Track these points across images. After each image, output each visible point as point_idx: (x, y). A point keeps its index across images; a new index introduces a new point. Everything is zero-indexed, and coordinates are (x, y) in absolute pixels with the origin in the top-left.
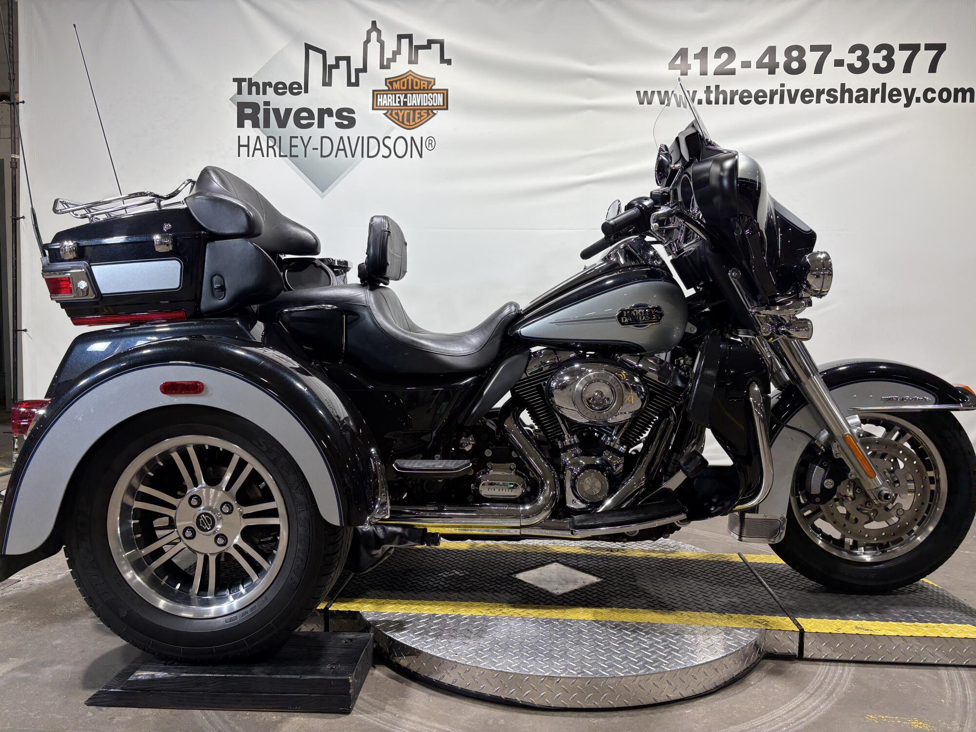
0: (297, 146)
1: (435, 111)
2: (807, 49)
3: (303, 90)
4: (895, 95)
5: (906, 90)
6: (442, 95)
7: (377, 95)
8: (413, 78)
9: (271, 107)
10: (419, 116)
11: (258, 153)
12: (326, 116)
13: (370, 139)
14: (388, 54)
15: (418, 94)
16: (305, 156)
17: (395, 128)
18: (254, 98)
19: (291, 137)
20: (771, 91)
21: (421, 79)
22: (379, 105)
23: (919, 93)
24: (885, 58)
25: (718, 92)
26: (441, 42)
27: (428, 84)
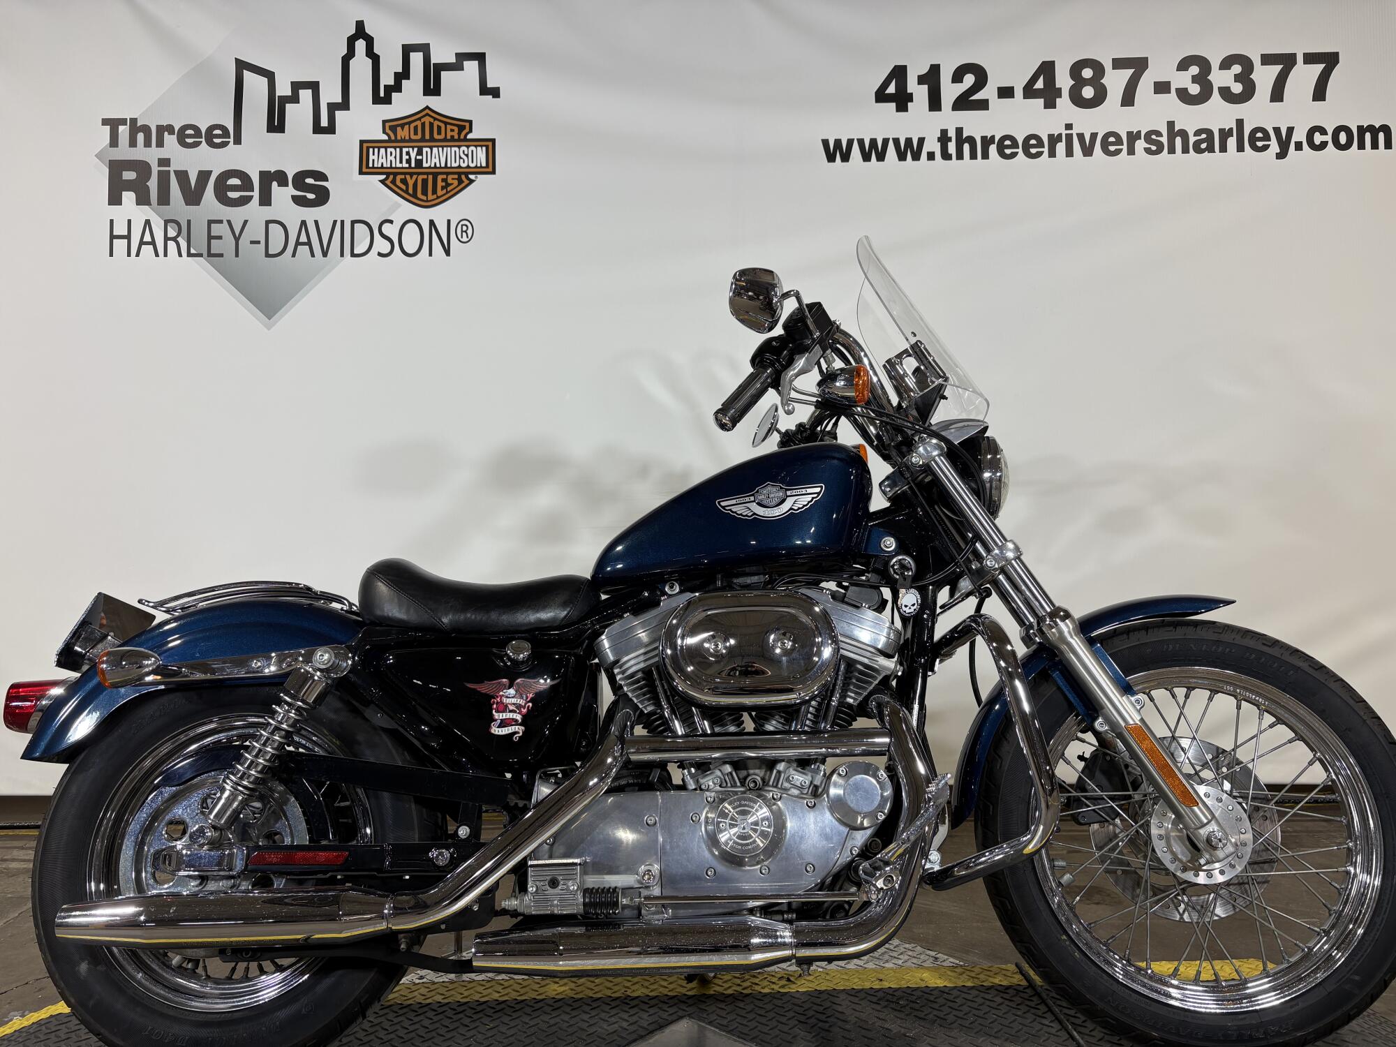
0: (220, 238)
1: (472, 177)
2: (1108, 65)
3: (231, 140)
4: (1260, 139)
5: (1277, 131)
6: (484, 148)
7: (368, 149)
8: (432, 120)
9: (172, 169)
10: (444, 184)
11: (148, 249)
12: (275, 184)
13: (356, 225)
14: (387, 79)
15: (443, 147)
16: (237, 255)
17: (399, 206)
18: (140, 153)
19: (210, 222)
20: (1051, 137)
21: (447, 120)
22: (371, 165)
23: (1300, 135)
24: (1237, 78)
25: (961, 140)
26: (480, 58)
27: (459, 131)
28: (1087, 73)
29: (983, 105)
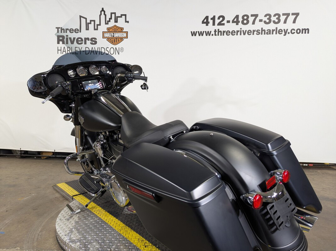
0: (77, 50)
1: (123, 39)
2: (250, 16)
3: (79, 32)
4: (281, 32)
6: (126, 33)
7: (104, 33)
8: (116, 28)
9: (68, 37)
10: (118, 40)
11: (64, 53)
12: (87, 40)
13: (102, 48)
14: (108, 19)
15: (118, 33)
17: (110, 45)
18: (63, 34)
19: (75, 47)
20: (237, 31)
21: (119, 28)
22: (105, 37)
23: (289, 31)
24: (277, 19)
25: (219, 31)
26: (125, 15)
27: (121, 30)
28: (245, 18)
29: (224, 24)
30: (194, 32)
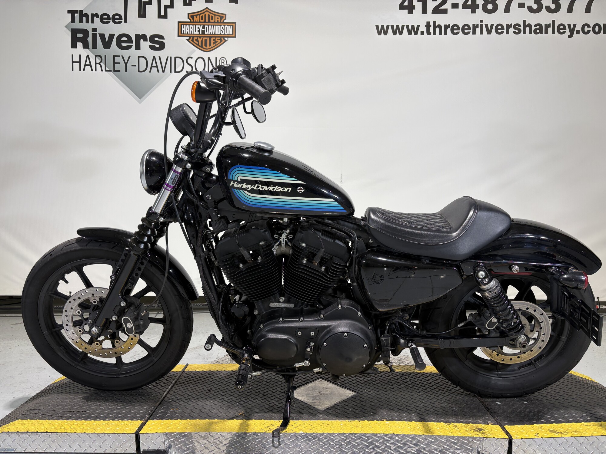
0: (119, 63)
1: (226, 39)
3: (123, 20)
4: (562, 29)
5: (569, 25)
6: (231, 26)
7: (181, 25)
8: (209, 14)
9: (98, 33)
10: (214, 42)
11: (88, 68)
12: (142, 40)
13: (177, 59)
15: (214, 25)
16: (126, 71)
18: (84, 26)
19: (114, 56)
20: (474, 25)
21: (216, 14)
22: (183, 33)
23: (579, 27)
24: (553, 2)
25: (435, 26)
27: (221, 18)
29: (445, 11)
30: (383, 27)
